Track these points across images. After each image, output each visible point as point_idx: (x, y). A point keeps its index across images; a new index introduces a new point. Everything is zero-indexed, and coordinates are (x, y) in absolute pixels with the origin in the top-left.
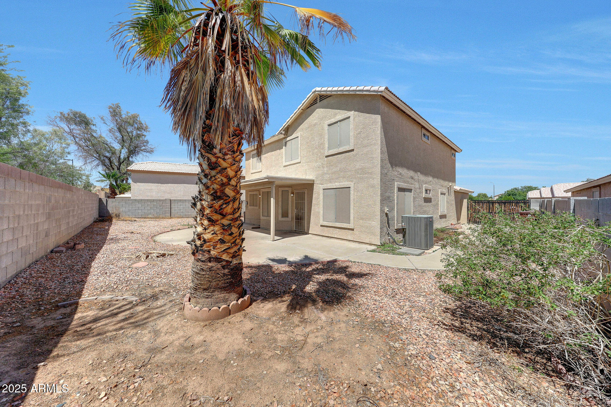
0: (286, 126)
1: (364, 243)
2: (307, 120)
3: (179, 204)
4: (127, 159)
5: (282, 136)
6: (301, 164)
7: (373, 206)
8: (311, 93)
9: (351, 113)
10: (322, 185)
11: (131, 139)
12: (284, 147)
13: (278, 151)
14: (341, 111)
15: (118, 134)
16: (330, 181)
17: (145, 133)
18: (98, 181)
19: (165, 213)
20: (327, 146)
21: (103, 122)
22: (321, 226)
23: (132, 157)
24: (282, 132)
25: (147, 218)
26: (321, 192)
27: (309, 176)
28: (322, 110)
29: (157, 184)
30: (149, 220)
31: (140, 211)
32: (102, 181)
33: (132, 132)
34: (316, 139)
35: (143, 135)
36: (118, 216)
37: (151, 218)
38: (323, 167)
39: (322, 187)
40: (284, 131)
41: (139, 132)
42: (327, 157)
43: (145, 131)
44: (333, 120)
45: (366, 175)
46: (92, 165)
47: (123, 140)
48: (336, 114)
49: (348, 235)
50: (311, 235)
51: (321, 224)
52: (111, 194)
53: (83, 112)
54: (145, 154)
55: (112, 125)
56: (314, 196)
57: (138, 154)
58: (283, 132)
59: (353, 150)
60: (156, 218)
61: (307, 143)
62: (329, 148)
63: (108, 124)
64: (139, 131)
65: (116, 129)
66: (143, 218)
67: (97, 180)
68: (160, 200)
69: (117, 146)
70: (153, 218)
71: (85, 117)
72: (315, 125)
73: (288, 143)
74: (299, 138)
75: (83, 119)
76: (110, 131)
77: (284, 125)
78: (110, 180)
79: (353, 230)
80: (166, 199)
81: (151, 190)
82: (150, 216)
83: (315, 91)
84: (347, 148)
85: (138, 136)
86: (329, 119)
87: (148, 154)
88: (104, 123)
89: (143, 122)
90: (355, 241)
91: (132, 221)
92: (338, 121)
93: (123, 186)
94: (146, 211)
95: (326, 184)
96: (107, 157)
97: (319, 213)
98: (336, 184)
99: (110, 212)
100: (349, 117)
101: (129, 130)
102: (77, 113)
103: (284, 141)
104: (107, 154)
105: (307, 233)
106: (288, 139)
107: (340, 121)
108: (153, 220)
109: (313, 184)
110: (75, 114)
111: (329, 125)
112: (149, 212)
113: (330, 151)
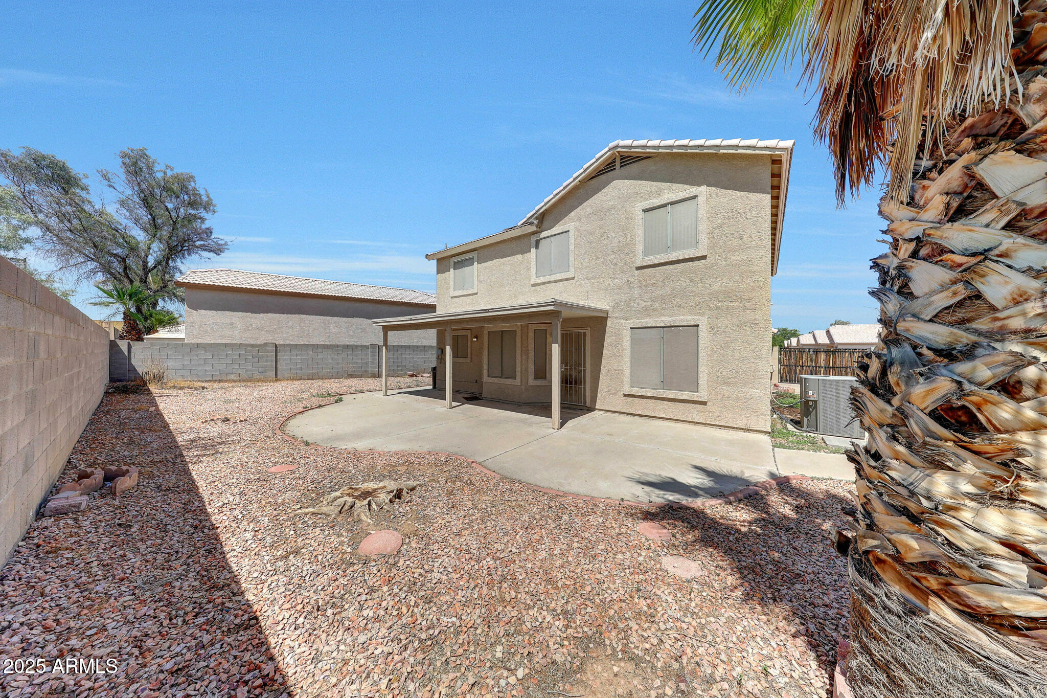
0: (541, 211)
1: (733, 428)
2: (590, 201)
3: (294, 353)
4: (164, 263)
5: (533, 228)
6: (574, 281)
7: (753, 360)
8: (607, 149)
9: (702, 191)
10: (626, 320)
11: (175, 222)
12: (533, 250)
13: (519, 256)
14: (676, 186)
15: (142, 213)
16: (647, 312)
17: (204, 214)
18: (95, 304)
19: (265, 371)
20: (641, 248)
21: (106, 183)
22: (625, 395)
23: (174, 261)
24: (531, 220)
25: (226, 381)
26: (627, 333)
27: (597, 302)
28: (627, 182)
29: (244, 314)
30: (230, 385)
31: (208, 368)
32: (107, 305)
33: (177, 209)
34: (612, 235)
35: (200, 218)
36: (159, 378)
37: (234, 381)
38: (630, 288)
39: (628, 324)
40: (536, 218)
41: (191, 211)
42: (638, 268)
43: (205, 209)
44: (657, 202)
45: (737, 304)
46: (81, 271)
47: (155, 226)
48: (662, 191)
49: (695, 413)
50: (601, 412)
51: (625, 392)
52: (127, 332)
53: (60, 157)
54: (205, 254)
55: (129, 192)
56: (608, 340)
57: (189, 254)
58: (536, 222)
59: (704, 257)
60: (245, 381)
61: (590, 242)
62: (646, 253)
63: (120, 189)
64: (193, 209)
65: (138, 200)
66: (216, 381)
67: (93, 301)
68: (253, 346)
69: (139, 235)
70: (240, 381)
71: (64, 168)
72: (609, 210)
73: (542, 243)
74: (571, 233)
75: (60, 172)
76: (123, 203)
77: (537, 208)
78: (125, 304)
79: (704, 403)
80: (266, 344)
81: (231, 324)
82: (232, 377)
83: (617, 146)
84: (691, 253)
85: (190, 219)
86: (646, 199)
87: (212, 255)
88: (110, 186)
89: (202, 192)
90: (709, 424)
91: (196, 389)
92: (668, 204)
93: (157, 317)
94: (223, 367)
95: (637, 318)
96: (116, 256)
97: (620, 372)
98: (663, 318)
99: (140, 371)
100: (695, 197)
101: (170, 206)
102: (44, 158)
103: (533, 239)
104: (119, 251)
105: (591, 409)
106: (544, 234)
107: (673, 203)
108: (239, 384)
109: (606, 318)
110: (39, 160)
111: (645, 211)
112: (229, 368)
113: (647, 258)
